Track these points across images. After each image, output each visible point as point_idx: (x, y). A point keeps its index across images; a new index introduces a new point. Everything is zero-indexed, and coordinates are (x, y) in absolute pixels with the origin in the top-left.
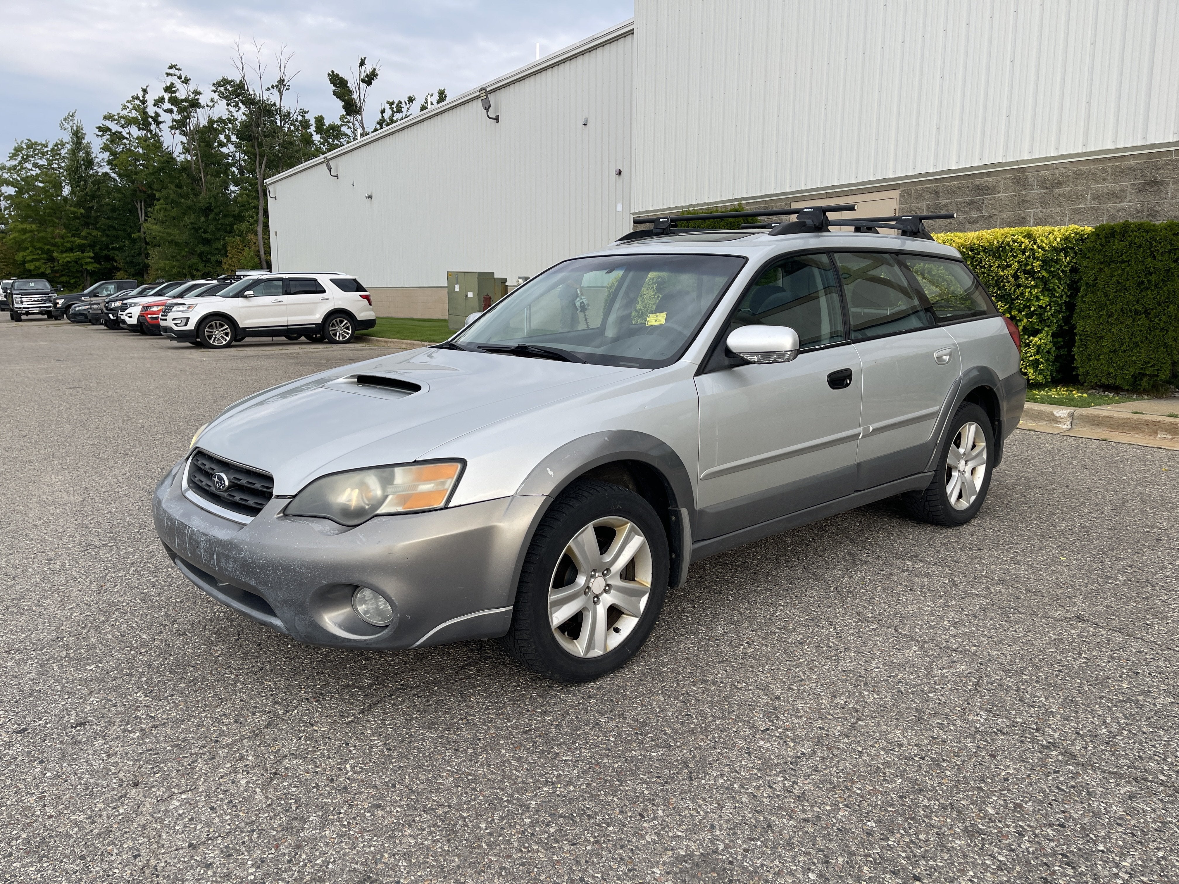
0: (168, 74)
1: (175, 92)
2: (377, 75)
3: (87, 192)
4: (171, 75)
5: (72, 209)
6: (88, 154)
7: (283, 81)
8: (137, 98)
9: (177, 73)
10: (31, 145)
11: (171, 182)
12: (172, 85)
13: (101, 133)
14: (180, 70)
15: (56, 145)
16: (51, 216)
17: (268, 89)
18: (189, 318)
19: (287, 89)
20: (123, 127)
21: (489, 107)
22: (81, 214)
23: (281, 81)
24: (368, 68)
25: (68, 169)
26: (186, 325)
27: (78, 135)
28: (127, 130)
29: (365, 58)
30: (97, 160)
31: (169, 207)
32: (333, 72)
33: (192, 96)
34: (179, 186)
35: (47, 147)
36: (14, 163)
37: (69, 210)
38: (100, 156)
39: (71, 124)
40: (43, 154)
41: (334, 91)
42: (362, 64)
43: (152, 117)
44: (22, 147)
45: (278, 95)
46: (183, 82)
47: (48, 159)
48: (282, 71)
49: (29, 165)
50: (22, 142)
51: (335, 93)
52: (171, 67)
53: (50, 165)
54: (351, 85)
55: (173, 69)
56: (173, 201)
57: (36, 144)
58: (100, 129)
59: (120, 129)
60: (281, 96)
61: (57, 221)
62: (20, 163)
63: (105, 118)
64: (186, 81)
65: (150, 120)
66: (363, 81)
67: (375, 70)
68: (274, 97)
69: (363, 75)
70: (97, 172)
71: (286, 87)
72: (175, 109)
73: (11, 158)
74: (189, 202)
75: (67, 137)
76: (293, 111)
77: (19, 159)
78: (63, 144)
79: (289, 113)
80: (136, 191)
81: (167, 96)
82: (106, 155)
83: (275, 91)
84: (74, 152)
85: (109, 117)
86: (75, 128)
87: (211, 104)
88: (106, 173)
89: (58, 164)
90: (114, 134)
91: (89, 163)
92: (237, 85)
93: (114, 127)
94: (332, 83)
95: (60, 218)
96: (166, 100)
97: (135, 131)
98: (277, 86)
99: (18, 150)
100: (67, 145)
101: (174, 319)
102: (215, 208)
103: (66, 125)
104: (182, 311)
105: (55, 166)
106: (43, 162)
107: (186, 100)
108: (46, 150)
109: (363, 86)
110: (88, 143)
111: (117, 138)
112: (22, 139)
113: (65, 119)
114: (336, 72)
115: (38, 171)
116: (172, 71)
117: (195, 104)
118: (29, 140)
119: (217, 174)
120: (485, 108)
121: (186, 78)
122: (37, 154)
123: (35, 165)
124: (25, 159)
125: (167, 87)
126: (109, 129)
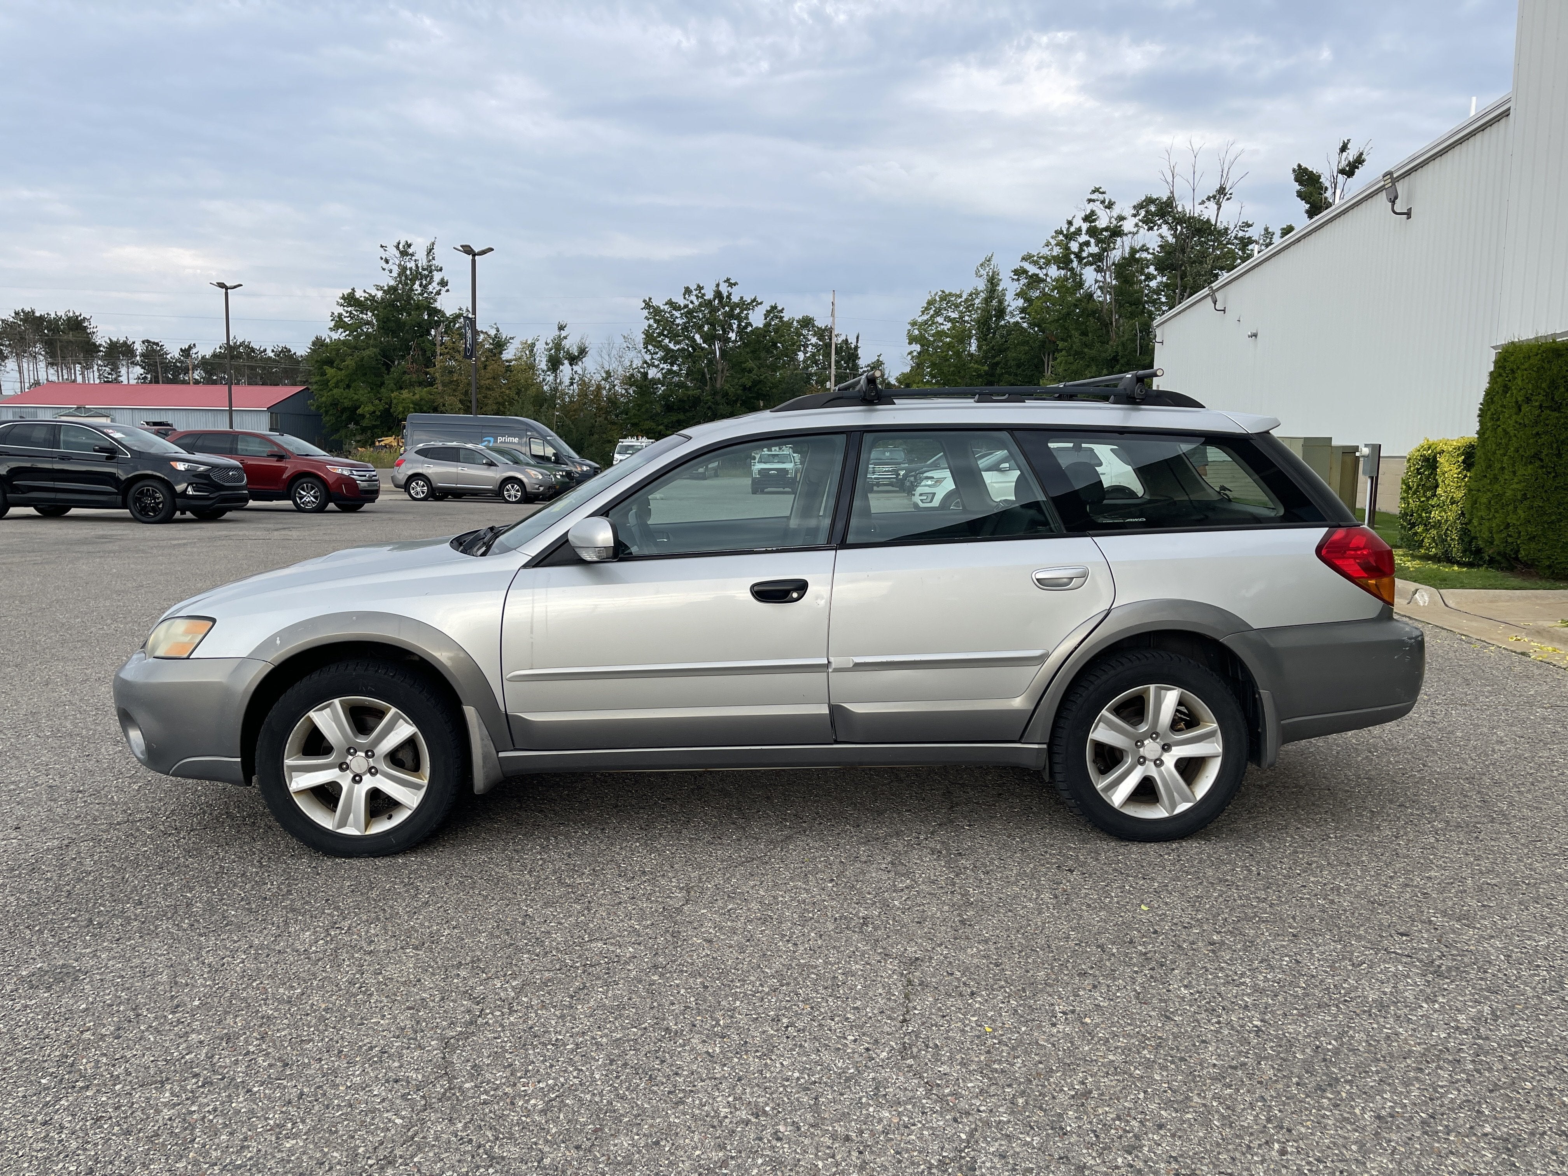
0: (1090, 201)
1: (1094, 221)
2: (1364, 161)
3: (993, 346)
4: (1094, 201)
5: (976, 366)
6: (1001, 302)
7: (1225, 189)
8: (1061, 232)
9: (1101, 197)
10: (945, 297)
11: (1076, 329)
12: (1093, 213)
13: (1016, 277)
14: (1104, 193)
15: (970, 295)
16: (954, 375)
17: (1203, 202)
18: (935, 494)
19: (1228, 199)
20: (1041, 268)
21: (1396, 198)
22: (985, 371)
23: (1222, 191)
24: (1351, 154)
25: (978, 321)
26: (931, 502)
27: (993, 282)
28: (1044, 271)
29: (1349, 140)
30: (1009, 308)
31: (1071, 359)
32: (1299, 166)
33: (1115, 222)
34: (1084, 334)
35: (961, 297)
36: (925, 317)
37: (972, 367)
38: (1014, 304)
39: (987, 269)
40: (957, 306)
41: (1297, 192)
42: (1344, 148)
43: (1074, 253)
44: (935, 300)
45: (1216, 207)
46: (1106, 207)
47: (961, 312)
48: (1225, 176)
49: (940, 319)
50: (936, 295)
51: (1300, 194)
52: (1094, 192)
53: (961, 317)
54: (1325, 181)
55: (1096, 193)
56: (1077, 353)
57: (950, 294)
58: (1016, 272)
59: (1037, 271)
60: (1219, 209)
61: (959, 381)
62: (932, 316)
63: (1023, 259)
64: (1110, 206)
65: (1072, 256)
66: (1342, 172)
67: (1361, 154)
68: (1209, 212)
69: (1344, 163)
70: (1009, 322)
71: (1228, 196)
72: (1092, 241)
73: (923, 312)
74: (1093, 352)
75: (981, 285)
76: (1232, 227)
77: (932, 312)
78: (977, 294)
79: (1226, 229)
80: (1044, 342)
81: (1085, 226)
82: (1020, 302)
83: (1212, 205)
84: (987, 301)
85: (1027, 258)
86: (990, 274)
87: (1135, 230)
88: (1017, 322)
89: (970, 316)
90: (1031, 277)
91: (1001, 312)
92: (1164, 203)
93: (1032, 269)
94: (1296, 180)
95: (963, 377)
96: (1084, 232)
97: (1054, 272)
98: (1214, 197)
99: (930, 303)
100: (982, 294)
101: (921, 495)
102: (1122, 357)
103: (982, 272)
104: (929, 486)
105: (967, 318)
106: (954, 315)
107: (1106, 229)
108: (959, 301)
109: (1341, 178)
110: (1003, 290)
111: (1035, 280)
112: (935, 290)
113: (982, 265)
114: (1304, 166)
115: (949, 325)
116: (1094, 196)
117: (1116, 232)
118: (943, 292)
119: (1132, 315)
120: (1390, 200)
121: (1109, 202)
122: (950, 307)
123: (948, 319)
124: (938, 313)
125: (1086, 216)
126: (1025, 272)
